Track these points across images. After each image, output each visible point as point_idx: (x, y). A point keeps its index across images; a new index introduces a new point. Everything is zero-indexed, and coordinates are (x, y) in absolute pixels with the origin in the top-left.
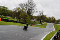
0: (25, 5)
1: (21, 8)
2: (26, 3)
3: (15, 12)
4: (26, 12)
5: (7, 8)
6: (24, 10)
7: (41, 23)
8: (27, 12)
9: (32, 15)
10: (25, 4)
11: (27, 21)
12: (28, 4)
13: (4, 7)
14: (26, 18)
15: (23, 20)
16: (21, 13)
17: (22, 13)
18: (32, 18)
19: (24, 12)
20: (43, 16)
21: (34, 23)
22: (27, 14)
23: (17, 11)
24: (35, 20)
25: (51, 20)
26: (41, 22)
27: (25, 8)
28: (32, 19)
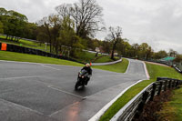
0: (72, 9)
1: (61, 17)
2: (75, 5)
3: (45, 28)
4: (75, 29)
5: (23, 16)
6: (70, 22)
7: (115, 60)
8: (78, 28)
9: (90, 36)
10: (74, 7)
11: (76, 53)
12: (80, 7)
13: (16, 14)
14: (74, 45)
15: (66, 50)
16: (61, 31)
17: (63, 32)
18: (92, 44)
19: (70, 28)
20: (121, 40)
21: (96, 59)
22: (77, 34)
23: (52, 26)
24: (97, 50)
25: (141, 52)
26: (113, 56)
27: (71, 17)
28: (89, 47)
